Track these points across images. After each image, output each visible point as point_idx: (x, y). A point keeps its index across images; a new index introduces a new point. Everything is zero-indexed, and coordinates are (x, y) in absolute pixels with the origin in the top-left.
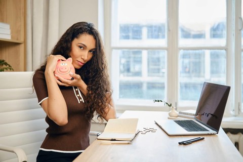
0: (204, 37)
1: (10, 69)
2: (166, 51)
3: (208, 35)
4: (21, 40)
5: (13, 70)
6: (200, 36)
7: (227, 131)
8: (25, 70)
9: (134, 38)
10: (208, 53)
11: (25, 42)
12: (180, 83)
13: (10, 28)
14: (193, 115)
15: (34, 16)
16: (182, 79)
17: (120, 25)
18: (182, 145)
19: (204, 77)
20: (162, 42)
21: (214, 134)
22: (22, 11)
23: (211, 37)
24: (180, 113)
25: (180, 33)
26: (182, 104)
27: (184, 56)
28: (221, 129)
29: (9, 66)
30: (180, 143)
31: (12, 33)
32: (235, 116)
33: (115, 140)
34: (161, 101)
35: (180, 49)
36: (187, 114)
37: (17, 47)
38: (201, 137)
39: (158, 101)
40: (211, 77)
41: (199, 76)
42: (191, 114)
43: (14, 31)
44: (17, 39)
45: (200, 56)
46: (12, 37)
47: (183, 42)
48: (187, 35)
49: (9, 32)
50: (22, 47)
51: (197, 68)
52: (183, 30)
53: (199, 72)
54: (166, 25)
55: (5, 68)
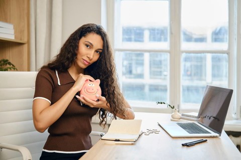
0: (206, 41)
1: (14, 69)
2: (169, 54)
3: (209, 39)
4: (25, 40)
5: (17, 70)
6: (202, 40)
7: (229, 133)
8: (29, 70)
9: (136, 41)
10: (209, 56)
11: (29, 42)
12: (183, 86)
13: (14, 28)
14: (196, 117)
15: (37, 17)
16: (185, 82)
17: (123, 28)
18: (186, 147)
19: (205, 80)
20: (165, 45)
21: (216, 137)
22: (26, 11)
23: (212, 41)
24: (183, 115)
25: (182, 36)
26: (184, 106)
27: (186, 60)
28: (223, 132)
29: (13, 66)
30: (183, 145)
31: (15, 32)
32: (237, 119)
33: (119, 140)
34: (164, 103)
35: (183, 52)
36: (190, 116)
37: (21, 46)
38: (204, 139)
39: (161, 103)
40: (212, 80)
41: (201, 80)
42: (193, 117)
43: (18, 31)
44: (21, 40)
45: (202, 60)
46: (15, 37)
47: (185, 46)
48: (189, 39)
49: (12, 32)
50: (25, 46)
51: (198, 71)
52: (185, 34)
53: (201, 76)
54: (169, 29)
55: (9, 68)
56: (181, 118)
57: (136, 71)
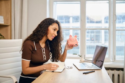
0: (101, 23)
1: (4, 38)
2: (80, 30)
3: (103, 21)
4: (9, 24)
5: (5, 39)
7: (107, 69)
8: (11, 39)
10: (103, 31)
11: (11, 25)
12: (87, 46)
13: (4, 18)
14: (92, 61)
15: (15, 13)
16: (88, 43)
18: (85, 74)
19: (101, 43)
20: (78, 25)
21: (100, 70)
22: (9, 10)
23: (105, 23)
24: (85, 60)
25: (87, 20)
26: (87, 56)
29: (3, 37)
30: (83, 73)
31: (4, 20)
32: (113, 62)
34: (76, 54)
35: (87, 29)
36: (89, 60)
37: (7, 27)
38: (94, 71)
39: (75, 54)
40: (105, 43)
41: (99, 42)
42: (90, 60)
44: (7, 24)
45: (99, 32)
46: (4, 23)
47: (88, 25)
48: (92, 22)
49: (3, 20)
50: (9, 27)
51: (98, 38)
53: (99, 40)
54: (80, 17)
55: (1, 38)
56: (84, 61)
57: (66, 38)
